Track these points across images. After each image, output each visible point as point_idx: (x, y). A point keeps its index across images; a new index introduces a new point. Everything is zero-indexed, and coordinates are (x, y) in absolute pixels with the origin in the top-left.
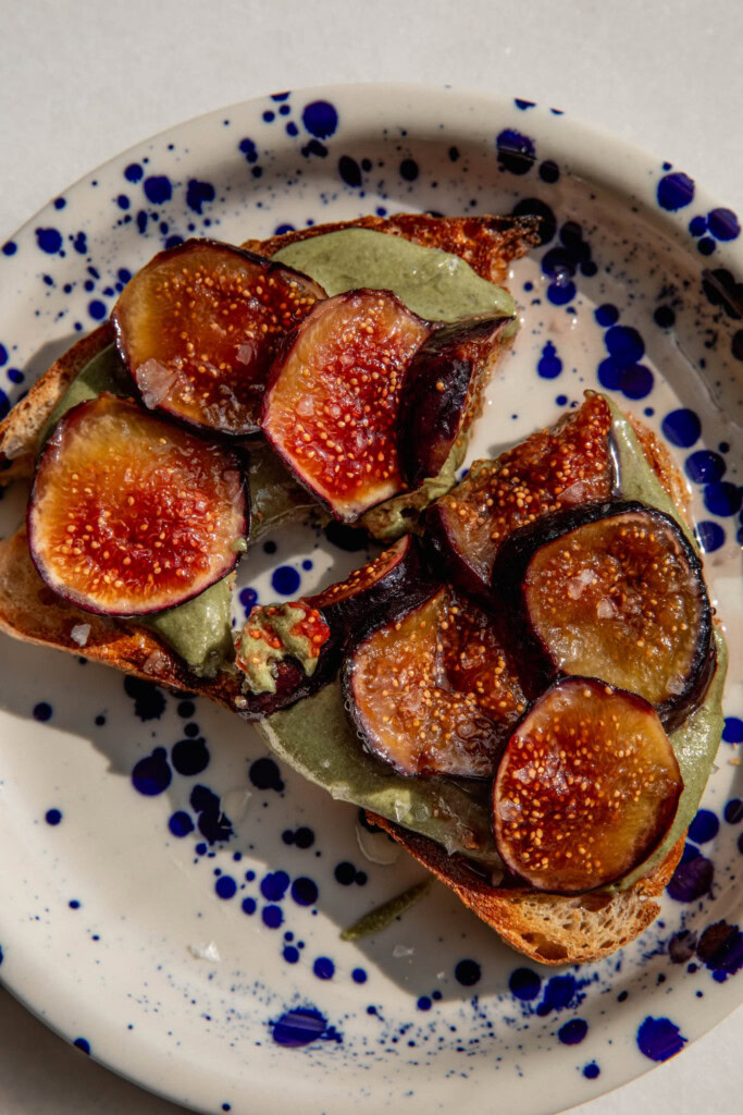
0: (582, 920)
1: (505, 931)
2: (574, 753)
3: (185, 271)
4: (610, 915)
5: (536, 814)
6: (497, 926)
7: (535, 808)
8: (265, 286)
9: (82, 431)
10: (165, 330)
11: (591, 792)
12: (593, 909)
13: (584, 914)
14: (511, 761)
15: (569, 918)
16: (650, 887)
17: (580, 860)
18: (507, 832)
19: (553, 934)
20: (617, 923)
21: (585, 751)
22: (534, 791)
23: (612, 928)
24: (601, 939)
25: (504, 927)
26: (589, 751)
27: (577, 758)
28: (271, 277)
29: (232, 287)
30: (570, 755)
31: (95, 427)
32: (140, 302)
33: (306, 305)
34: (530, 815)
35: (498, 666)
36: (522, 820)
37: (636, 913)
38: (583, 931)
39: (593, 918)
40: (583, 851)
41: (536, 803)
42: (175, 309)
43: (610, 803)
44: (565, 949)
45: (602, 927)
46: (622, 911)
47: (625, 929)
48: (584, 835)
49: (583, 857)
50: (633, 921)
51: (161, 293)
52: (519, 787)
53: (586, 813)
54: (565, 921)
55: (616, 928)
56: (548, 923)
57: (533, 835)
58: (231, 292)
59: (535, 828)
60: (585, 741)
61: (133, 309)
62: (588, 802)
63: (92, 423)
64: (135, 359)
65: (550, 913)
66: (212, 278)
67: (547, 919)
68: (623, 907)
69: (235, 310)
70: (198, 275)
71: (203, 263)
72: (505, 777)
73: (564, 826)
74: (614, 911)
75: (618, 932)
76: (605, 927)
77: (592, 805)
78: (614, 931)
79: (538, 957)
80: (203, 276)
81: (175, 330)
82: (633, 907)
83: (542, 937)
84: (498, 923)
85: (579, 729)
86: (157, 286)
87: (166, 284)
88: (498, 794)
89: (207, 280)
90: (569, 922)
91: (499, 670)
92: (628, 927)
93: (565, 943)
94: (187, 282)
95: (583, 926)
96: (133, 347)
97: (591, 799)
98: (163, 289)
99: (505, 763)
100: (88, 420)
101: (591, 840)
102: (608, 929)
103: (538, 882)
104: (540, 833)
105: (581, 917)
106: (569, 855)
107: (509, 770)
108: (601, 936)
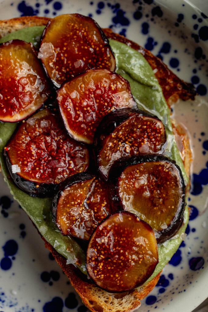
0: (112, 301)
1: (83, 297)
2: (121, 238)
3: (81, 25)
4: (122, 301)
5: (102, 256)
6: (81, 295)
7: (102, 254)
8: (100, 48)
9: (15, 49)
10: (61, 37)
11: (124, 254)
12: (117, 297)
13: (113, 299)
14: (97, 235)
15: (107, 298)
16: (139, 295)
17: (116, 279)
18: (90, 261)
19: (100, 302)
20: (124, 305)
21: (124, 239)
22: (102, 248)
23: (121, 306)
24: (117, 309)
25: (83, 296)
26: (126, 239)
27: (121, 241)
28: (104, 48)
29: (90, 41)
30: (119, 239)
31: (20, 50)
32: (61, 23)
33: (107, 64)
34: (100, 256)
35: (103, 203)
36: (96, 257)
37: (132, 303)
38: (111, 305)
39: (116, 301)
40: (117, 276)
41: (103, 252)
42: (69, 34)
43: (130, 260)
44: (103, 309)
45: (118, 305)
46: (127, 301)
47: (126, 308)
48: (118, 270)
49: (117, 278)
50: (130, 306)
51: (69, 25)
52: (97, 245)
53: (120, 262)
54: (105, 299)
55: (123, 306)
56: (99, 298)
57: (99, 264)
58: (89, 42)
59: (101, 262)
60: (125, 235)
61: (57, 24)
62: (122, 257)
63: (20, 48)
64: (46, 39)
65: (101, 295)
66: (87, 33)
67: (99, 297)
68: (128, 300)
69: (85, 49)
70: (84, 29)
71: (88, 27)
72: (93, 240)
73: (111, 264)
74: (124, 300)
75: (123, 308)
76: (119, 305)
77: (123, 259)
78: (122, 307)
79: (92, 309)
80: (85, 31)
81: (64, 39)
82: (131, 301)
83: (96, 303)
84: (81, 294)
85: (124, 231)
86: (70, 23)
87: (72, 24)
88: (90, 246)
89: (85, 33)
90: (107, 300)
91: (103, 205)
92: (128, 307)
93: (103, 307)
94: (79, 29)
95: (112, 303)
96: (48, 35)
97: (123, 257)
98: (71, 25)
99: (94, 235)
100: (20, 47)
101: (121, 272)
102: (120, 306)
103: (99, 283)
104: (102, 264)
105: (112, 299)
106: (112, 276)
107: (95, 238)
108: (117, 307)
